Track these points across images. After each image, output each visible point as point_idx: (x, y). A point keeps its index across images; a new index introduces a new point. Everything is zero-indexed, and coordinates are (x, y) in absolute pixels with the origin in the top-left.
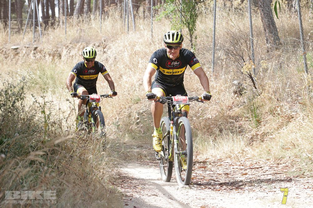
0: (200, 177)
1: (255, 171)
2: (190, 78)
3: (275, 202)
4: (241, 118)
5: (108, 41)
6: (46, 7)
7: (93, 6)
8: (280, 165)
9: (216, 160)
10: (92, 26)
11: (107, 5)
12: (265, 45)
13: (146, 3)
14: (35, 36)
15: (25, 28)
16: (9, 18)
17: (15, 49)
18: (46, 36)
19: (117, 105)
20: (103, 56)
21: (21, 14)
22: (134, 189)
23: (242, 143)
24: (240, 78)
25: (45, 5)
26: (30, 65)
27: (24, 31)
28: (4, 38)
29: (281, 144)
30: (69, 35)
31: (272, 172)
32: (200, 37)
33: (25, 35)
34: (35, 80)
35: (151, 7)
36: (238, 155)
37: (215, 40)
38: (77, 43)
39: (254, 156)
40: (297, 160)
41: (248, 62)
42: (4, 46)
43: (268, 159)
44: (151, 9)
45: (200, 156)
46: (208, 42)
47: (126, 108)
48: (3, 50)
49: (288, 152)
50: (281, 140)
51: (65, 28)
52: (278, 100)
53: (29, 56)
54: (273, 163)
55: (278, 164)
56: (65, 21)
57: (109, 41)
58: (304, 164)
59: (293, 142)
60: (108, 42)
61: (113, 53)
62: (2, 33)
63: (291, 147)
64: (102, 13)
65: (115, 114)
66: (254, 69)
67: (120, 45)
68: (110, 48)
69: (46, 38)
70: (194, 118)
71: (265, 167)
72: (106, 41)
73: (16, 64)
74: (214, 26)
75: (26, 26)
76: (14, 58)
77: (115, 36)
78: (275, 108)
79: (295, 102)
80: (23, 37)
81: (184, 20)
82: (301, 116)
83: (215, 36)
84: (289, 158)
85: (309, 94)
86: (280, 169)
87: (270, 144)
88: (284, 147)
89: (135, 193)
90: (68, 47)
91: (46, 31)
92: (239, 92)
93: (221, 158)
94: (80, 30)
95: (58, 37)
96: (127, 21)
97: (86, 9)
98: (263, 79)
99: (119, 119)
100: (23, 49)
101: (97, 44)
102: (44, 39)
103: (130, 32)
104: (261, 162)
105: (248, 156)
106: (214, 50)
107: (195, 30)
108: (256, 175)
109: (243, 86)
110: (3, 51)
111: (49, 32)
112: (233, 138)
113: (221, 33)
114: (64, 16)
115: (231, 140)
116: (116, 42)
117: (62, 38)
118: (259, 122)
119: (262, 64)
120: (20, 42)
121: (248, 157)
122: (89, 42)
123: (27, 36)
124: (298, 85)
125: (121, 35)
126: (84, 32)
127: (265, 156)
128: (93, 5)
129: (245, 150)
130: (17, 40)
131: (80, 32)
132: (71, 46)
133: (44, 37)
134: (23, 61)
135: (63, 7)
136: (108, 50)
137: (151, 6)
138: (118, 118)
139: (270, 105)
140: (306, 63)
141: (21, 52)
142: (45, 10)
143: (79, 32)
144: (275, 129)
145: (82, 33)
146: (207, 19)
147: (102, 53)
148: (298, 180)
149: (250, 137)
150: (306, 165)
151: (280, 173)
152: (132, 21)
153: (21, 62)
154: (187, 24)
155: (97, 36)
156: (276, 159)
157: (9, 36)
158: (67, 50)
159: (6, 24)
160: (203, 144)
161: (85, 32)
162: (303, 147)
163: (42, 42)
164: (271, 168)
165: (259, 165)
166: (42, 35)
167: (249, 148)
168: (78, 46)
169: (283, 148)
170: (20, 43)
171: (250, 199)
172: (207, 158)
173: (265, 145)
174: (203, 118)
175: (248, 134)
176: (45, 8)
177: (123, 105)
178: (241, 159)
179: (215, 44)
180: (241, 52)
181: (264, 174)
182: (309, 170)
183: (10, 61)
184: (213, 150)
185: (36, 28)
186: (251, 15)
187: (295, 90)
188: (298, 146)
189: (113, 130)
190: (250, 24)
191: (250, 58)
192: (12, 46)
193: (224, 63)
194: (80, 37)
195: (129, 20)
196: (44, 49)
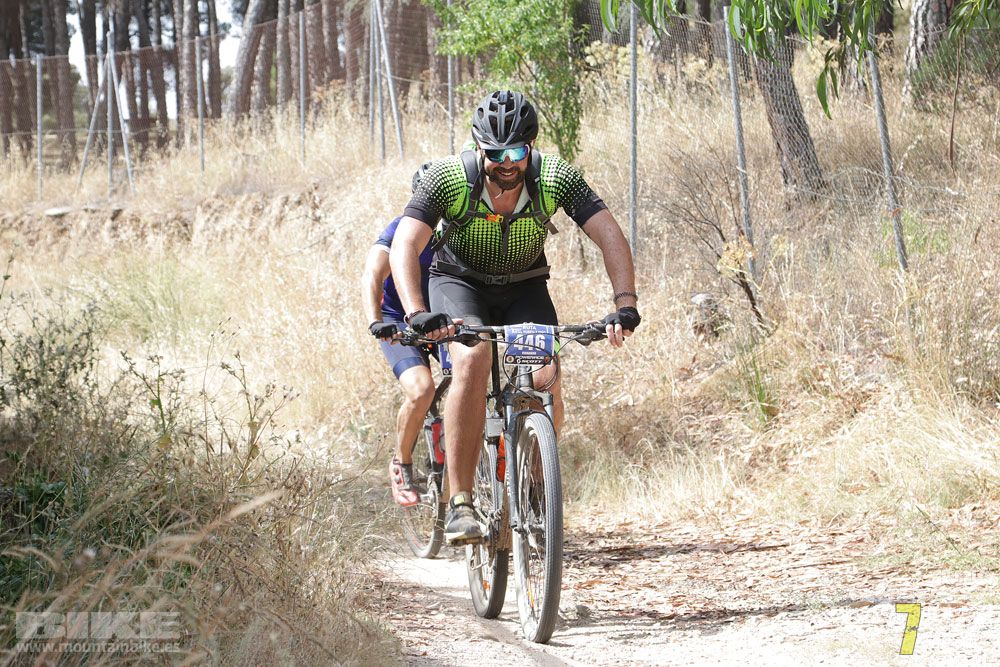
0: (611, 579)
1: (768, 558)
2: (569, 289)
3: (839, 651)
4: (718, 403)
5: (324, 186)
6: (141, 91)
7: (279, 86)
8: (839, 539)
9: (653, 526)
10: (275, 146)
11: (320, 83)
12: (779, 188)
13: (432, 75)
14: (115, 178)
15: (84, 157)
16: (39, 128)
17: (56, 216)
18: (144, 177)
19: (360, 374)
20: (312, 230)
21: (71, 116)
22: (426, 621)
23: (726, 475)
24: (711, 286)
25: (136, 84)
26: (103, 260)
27: (82, 164)
28: (25, 187)
29: (838, 475)
30: (213, 174)
31: (818, 558)
32: (591, 171)
33: (84, 178)
34: (119, 304)
35: (450, 87)
36: (716, 510)
37: (635, 177)
38: (235, 194)
39: (762, 512)
40: (886, 522)
41: (735, 242)
42: (26, 209)
43: (805, 522)
44: (450, 93)
45: (606, 516)
46: (615, 185)
47: (385, 381)
48: (23, 219)
49: (859, 498)
50: (837, 465)
51: (200, 152)
52: (823, 349)
53: (98, 236)
54: (819, 533)
55: (833, 534)
56: (199, 134)
57: (329, 188)
58: (908, 533)
59: (871, 468)
60: (326, 190)
61: (340, 222)
62: (19, 171)
63: (866, 484)
64: (307, 109)
65: (355, 399)
66: (753, 262)
67: (361, 198)
68: (331, 208)
69: (146, 181)
70: (584, 406)
71: (798, 546)
72: (321, 188)
73: (61, 259)
74: (631, 139)
75: (86, 149)
76: (54, 243)
77: (346, 173)
78: (815, 373)
79: (871, 351)
80: (79, 181)
81: (546, 122)
82: (893, 392)
83: (635, 166)
84: (862, 515)
85: (912, 330)
86: (839, 548)
87: (805, 476)
88: (847, 484)
89: (430, 631)
90: (209, 206)
91: (144, 163)
92: (711, 328)
93: (666, 520)
94: (244, 158)
95: (181, 180)
96: (378, 130)
97: (258, 95)
98: (777, 286)
99: (367, 413)
100: (81, 218)
101: (294, 198)
102: (138, 187)
103: (390, 162)
104: (784, 531)
105: (742, 512)
106: (634, 210)
107: (577, 150)
108: (773, 568)
109: (720, 310)
110: (22, 223)
111: (153, 166)
112: (697, 463)
113: (651, 157)
114: (196, 116)
115: (693, 468)
116: (351, 189)
117: (192, 183)
118: (770, 412)
119: (775, 247)
120: (70, 195)
121: (745, 518)
122: (273, 191)
123: (91, 179)
124: (880, 303)
125: (363, 169)
126: (256, 162)
127: (794, 513)
128: (278, 84)
129: (734, 495)
130: (63, 190)
131: (243, 163)
132: (217, 204)
133: (141, 181)
134: (80, 252)
135: (193, 93)
136: (328, 214)
137: (449, 84)
138: (363, 411)
139: (803, 364)
140: (901, 241)
141: (74, 226)
142: (138, 100)
143: (239, 162)
144: (817, 432)
145: (250, 165)
146: (609, 117)
147: (309, 221)
148: (894, 579)
149: (747, 457)
150: (916, 535)
151: (841, 562)
152: (394, 126)
153: (75, 252)
154: (554, 134)
155: (292, 172)
156: (827, 519)
157: (39, 182)
158: (208, 216)
159: (30, 146)
160: (614, 482)
161: (258, 165)
162: (901, 484)
163: (136, 195)
164: (814, 545)
165: (779, 537)
166: (135, 173)
167: (746, 489)
168: (238, 203)
169: (845, 489)
170: (72, 198)
171: (765, 642)
172: (627, 521)
173: (790, 481)
174: (611, 405)
175: (742, 448)
176: (138, 93)
177: (379, 373)
178: (724, 523)
179: (635, 189)
180: (713, 209)
181: (796, 564)
182: (925, 551)
183: (42, 251)
184: (642, 498)
185: (115, 153)
186: (738, 105)
187: (872, 318)
188: (887, 479)
189: (351, 446)
190: (736, 131)
191: (739, 227)
192: (49, 208)
193: (665, 244)
194: (245, 177)
195: (386, 127)
196: (140, 214)
